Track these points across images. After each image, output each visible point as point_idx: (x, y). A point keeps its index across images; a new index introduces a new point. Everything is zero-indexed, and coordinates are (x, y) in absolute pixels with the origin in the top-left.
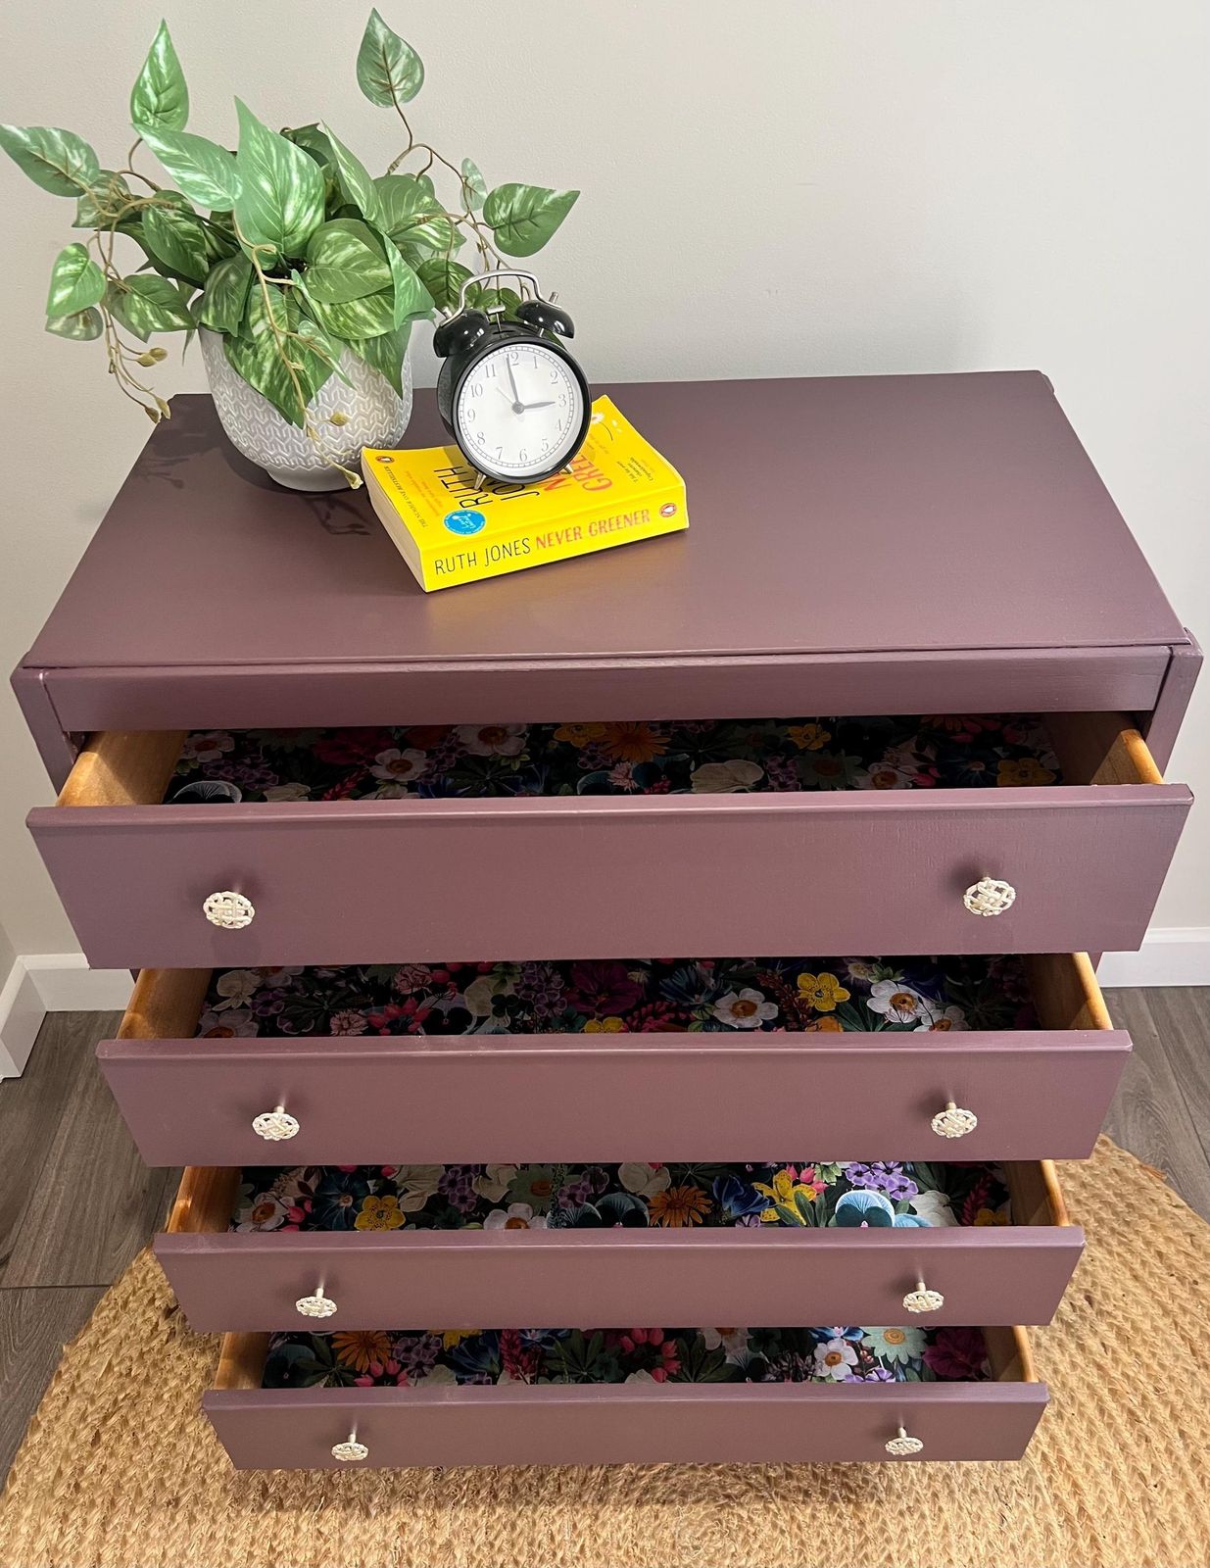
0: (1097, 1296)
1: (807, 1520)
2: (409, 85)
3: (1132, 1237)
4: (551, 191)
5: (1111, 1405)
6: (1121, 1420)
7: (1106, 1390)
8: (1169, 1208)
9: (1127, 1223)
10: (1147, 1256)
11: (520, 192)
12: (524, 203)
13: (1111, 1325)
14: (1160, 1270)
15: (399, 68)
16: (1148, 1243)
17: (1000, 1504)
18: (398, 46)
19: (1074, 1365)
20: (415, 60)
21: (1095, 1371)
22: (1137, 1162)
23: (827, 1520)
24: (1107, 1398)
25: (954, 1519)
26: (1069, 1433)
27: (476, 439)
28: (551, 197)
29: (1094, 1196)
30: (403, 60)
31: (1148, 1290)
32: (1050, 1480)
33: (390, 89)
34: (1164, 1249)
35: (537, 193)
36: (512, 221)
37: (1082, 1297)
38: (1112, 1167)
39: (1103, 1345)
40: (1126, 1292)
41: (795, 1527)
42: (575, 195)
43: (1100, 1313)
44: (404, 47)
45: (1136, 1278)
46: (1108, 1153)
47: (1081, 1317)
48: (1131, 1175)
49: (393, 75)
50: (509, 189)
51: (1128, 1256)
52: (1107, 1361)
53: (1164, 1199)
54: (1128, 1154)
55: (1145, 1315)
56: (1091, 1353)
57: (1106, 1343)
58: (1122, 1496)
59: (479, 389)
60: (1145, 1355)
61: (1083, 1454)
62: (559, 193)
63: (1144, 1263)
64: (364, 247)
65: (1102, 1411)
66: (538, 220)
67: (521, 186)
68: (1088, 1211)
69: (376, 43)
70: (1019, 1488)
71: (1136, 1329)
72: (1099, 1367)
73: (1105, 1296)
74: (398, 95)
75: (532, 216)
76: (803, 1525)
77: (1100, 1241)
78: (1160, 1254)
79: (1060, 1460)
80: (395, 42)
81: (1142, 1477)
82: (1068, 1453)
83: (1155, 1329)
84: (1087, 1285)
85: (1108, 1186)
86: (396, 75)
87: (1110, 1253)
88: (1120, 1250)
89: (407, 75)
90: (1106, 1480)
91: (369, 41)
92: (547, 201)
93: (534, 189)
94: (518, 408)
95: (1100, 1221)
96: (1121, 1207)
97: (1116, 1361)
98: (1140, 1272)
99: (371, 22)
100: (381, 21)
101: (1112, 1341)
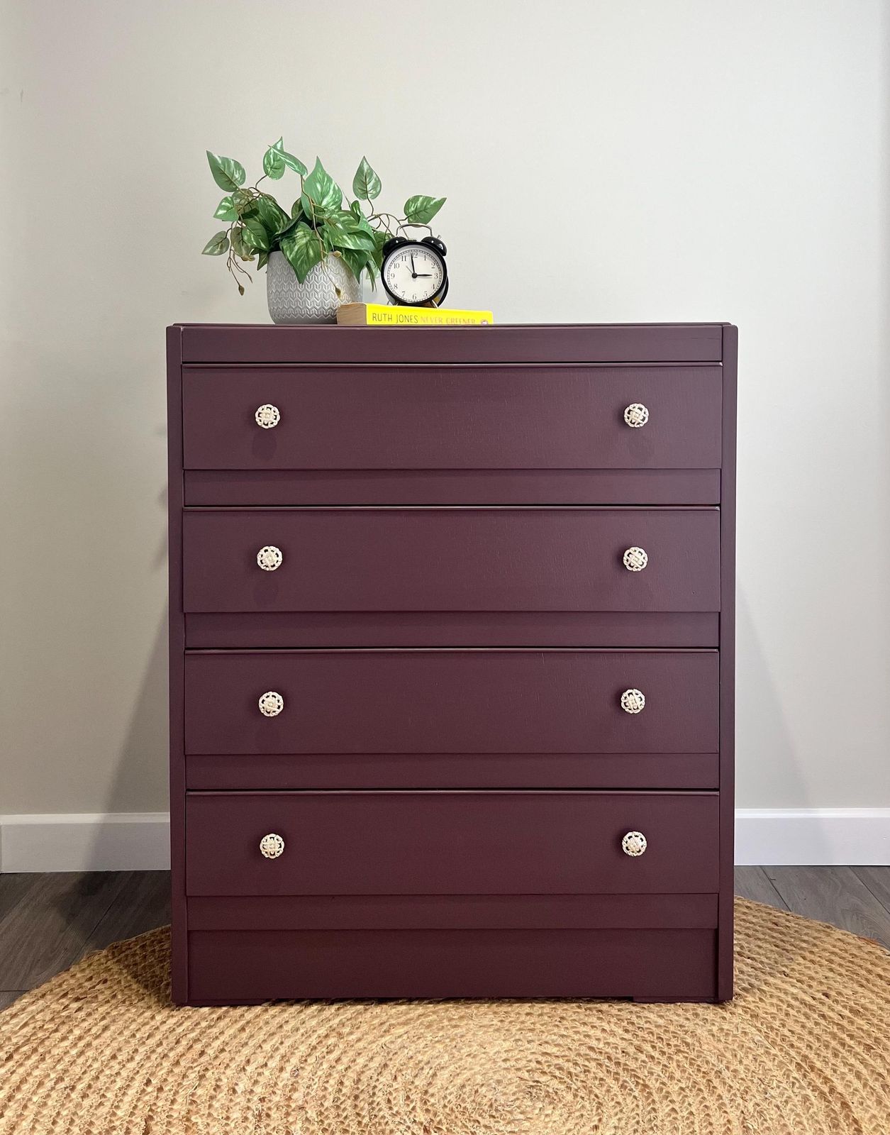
0: (833, 993)
1: (604, 1093)
2: (374, 192)
3: (856, 968)
4: (434, 199)
5: (852, 1043)
6: (860, 1049)
7: (845, 1036)
8: (883, 956)
9: (852, 962)
10: (870, 977)
11: (421, 199)
12: (422, 203)
13: (844, 1007)
14: (879, 982)
15: (371, 184)
16: (870, 972)
17: (763, 1086)
18: (372, 175)
19: (817, 1024)
20: (378, 181)
21: (835, 1027)
22: (855, 936)
23: (620, 1093)
24: (847, 1040)
25: (726, 1092)
26: (819, 1055)
27: (393, 287)
28: (434, 201)
29: (824, 950)
30: (373, 181)
31: (873, 992)
32: (805, 1076)
33: (367, 192)
34: (882, 973)
35: (428, 199)
36: (417, 212)
37: (821, 994)
38: (836, 938)
39: (840, 1015)
40: (855, 993)
41: (593, 1096)
42: (444, 200)
43: (837, 1001)
44: (374, 175)
45: (862, 986)
46: (833, 932)
47: (820, 1003)
48: (853, 942)
49: (368, 186)
50: (417, 198)
51: (855, 976)
52: (845, 1023)
53: (879, 952)
54: (848, 933)
55: (872, 1003)
56: (830, 1018)
57: (842, 1014)
58: (865, 1085)
59: (398, 266)
60: (875, 1021)
61: (830, 1064)
62: (438, 199)
63: (867, 980)
64: (352, 218)
65: (843, 1045)
66: (428, 211)
67: (421, 196)
68: (819, 957)
69: (363, 171)
70: (778, 1079)
71: (866, 1009)
72: (838, 1024)
73: (839, 993)
74: (369, 195)
75: (425, 209)
76: (599, 1095)
77: (831, 970)
78: (880, 976)
79: (812, 1068)
80: (371, 172)
81: (880, 1075)
82: (818, 1065)
83: (881, 1009)
84: (824, 988)
85: (834, 946)
86: (369, 187)
87: (840, 975)
88: (847, 973)
89: (374, 188)
90: (850, 1077)
91: (360, 170)
92: (432, 203)
93: (427, 197)
94: (415, 276)
95: (831, 961)
96: (845, 955)
97: (852, 1022)
98: (864, 982)
99: (362, 162)
100: (366, 161)
101: (846, 1013)
